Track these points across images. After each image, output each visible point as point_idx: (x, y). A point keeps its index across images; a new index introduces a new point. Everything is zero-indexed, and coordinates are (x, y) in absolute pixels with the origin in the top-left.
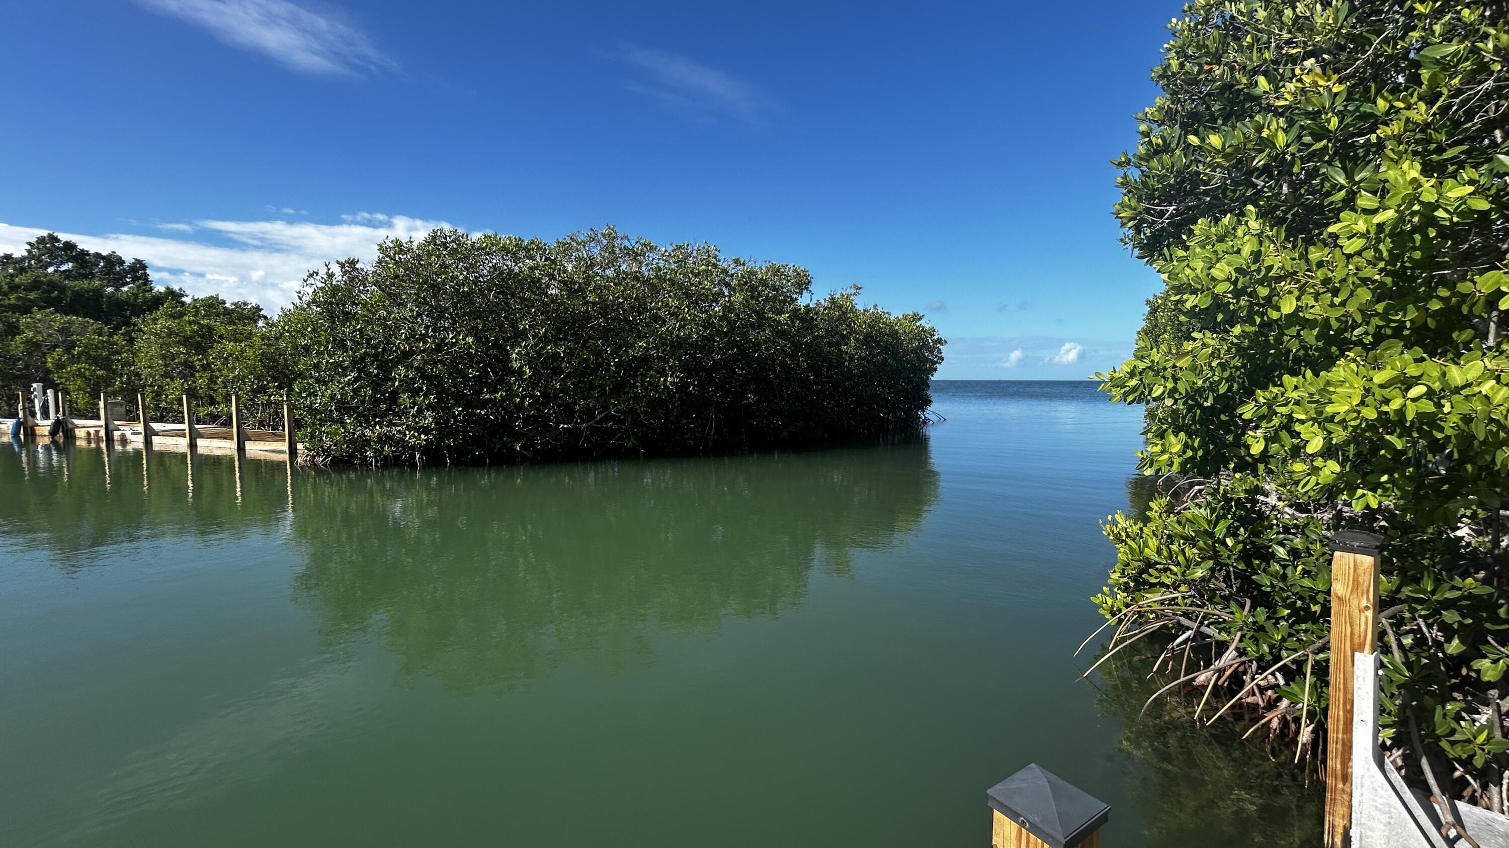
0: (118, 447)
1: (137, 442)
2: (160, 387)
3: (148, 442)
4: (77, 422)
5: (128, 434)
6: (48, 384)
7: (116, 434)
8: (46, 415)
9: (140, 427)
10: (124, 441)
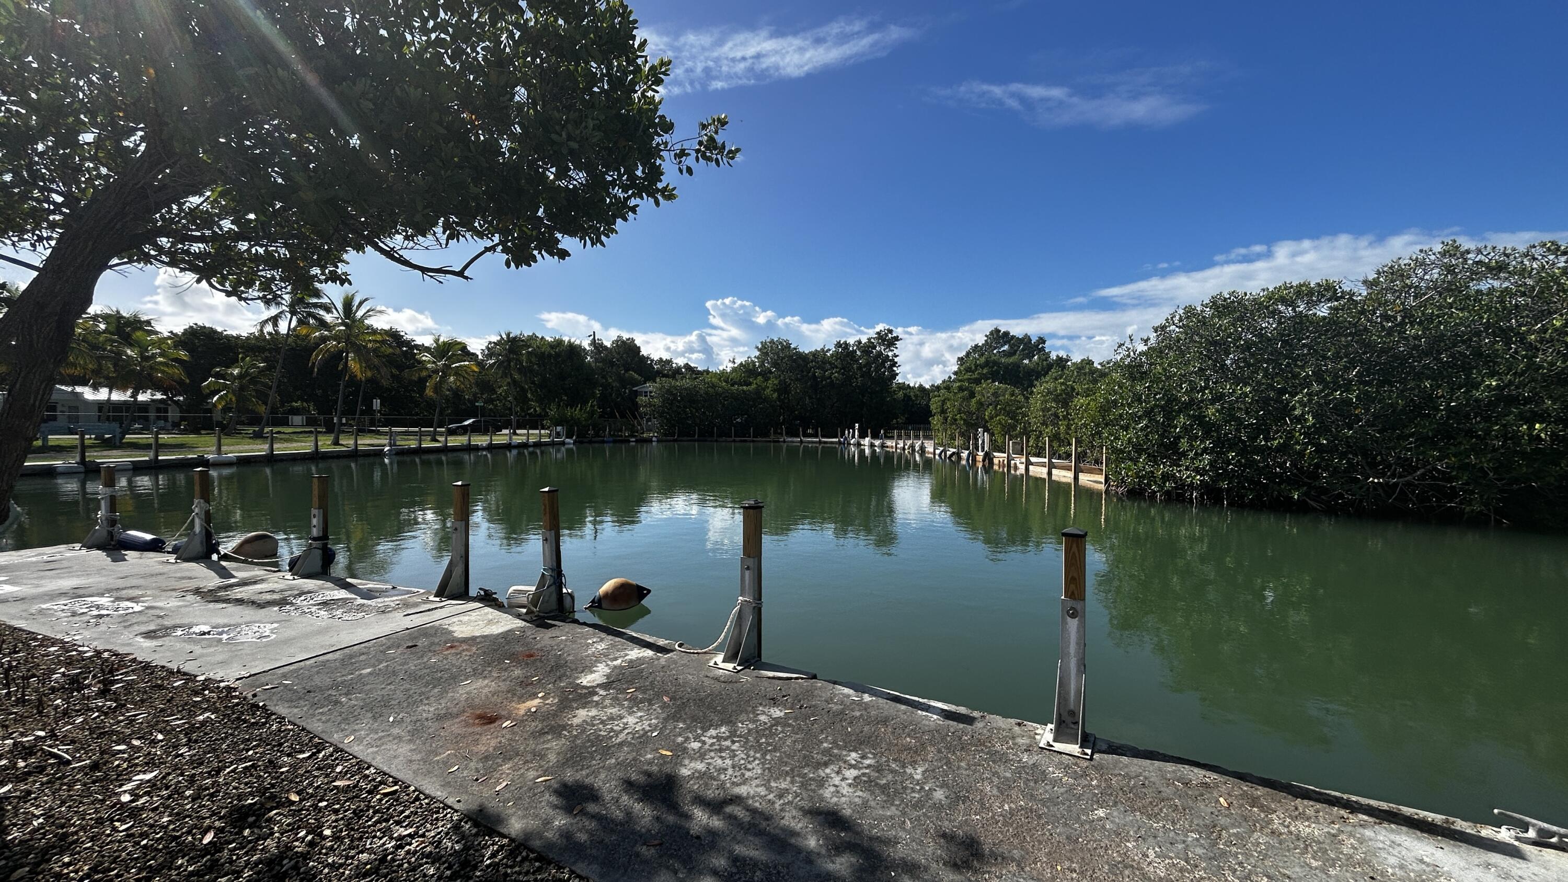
0: (1013, 472)
1: (1022, 469)
2: (1040, 432)
3: (1027, 469)
4: (995, 454)
5: (1018, 463)
6: (986, 430)
7: (1013, 462)
8: (983, 451)
9: (1024, 460)
10: (1016, 468)
